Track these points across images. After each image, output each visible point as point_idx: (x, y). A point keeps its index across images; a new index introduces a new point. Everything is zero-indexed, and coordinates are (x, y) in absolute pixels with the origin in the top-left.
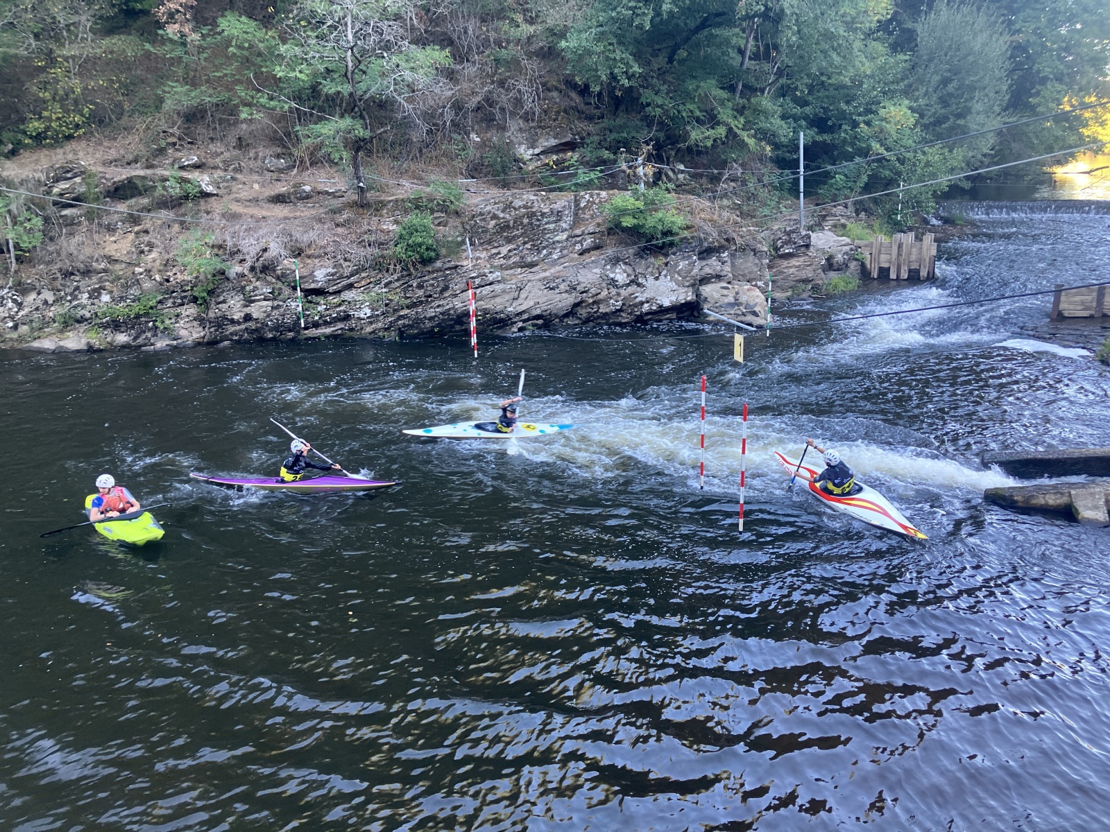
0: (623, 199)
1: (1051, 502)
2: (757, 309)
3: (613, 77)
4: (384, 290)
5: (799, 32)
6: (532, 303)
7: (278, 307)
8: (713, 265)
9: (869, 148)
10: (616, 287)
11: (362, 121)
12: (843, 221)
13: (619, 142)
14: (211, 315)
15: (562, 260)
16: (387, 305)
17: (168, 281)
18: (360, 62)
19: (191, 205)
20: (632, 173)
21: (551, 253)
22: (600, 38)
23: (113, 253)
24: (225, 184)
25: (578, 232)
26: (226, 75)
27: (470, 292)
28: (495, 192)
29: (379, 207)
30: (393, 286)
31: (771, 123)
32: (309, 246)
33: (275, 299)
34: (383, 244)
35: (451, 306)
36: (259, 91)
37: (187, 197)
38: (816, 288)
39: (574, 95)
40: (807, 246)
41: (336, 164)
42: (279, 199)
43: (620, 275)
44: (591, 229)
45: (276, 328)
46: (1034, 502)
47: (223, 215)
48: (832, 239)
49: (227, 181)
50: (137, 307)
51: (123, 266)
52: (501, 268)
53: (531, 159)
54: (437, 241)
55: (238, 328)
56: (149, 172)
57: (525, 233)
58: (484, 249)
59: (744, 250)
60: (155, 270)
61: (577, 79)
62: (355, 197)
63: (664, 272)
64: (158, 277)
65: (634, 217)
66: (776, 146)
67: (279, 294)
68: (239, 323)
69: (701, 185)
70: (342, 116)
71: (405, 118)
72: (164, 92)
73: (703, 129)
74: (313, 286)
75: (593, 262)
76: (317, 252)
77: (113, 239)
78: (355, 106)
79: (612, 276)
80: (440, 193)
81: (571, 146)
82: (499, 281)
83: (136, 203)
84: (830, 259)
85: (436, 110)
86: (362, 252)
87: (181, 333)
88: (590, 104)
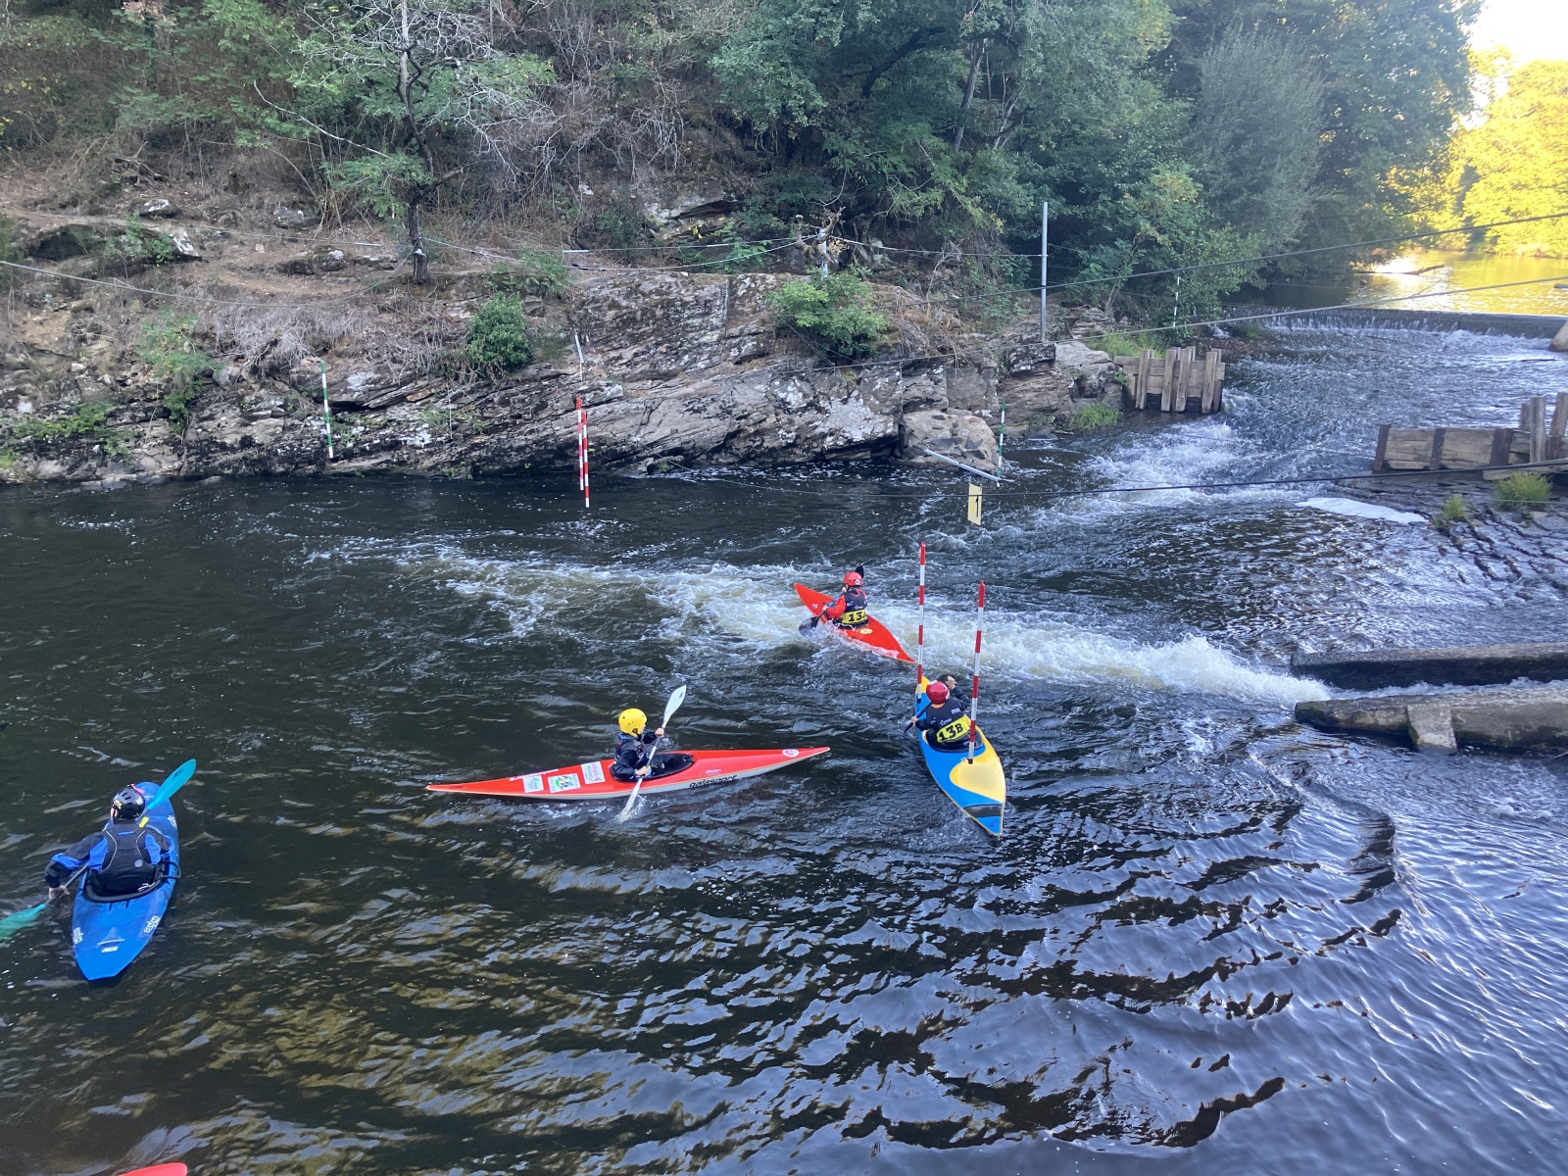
0: (800, 287)
1: (1382, 722)
2: (981, 448)
3: (785, 112)
4: (451, 406)
5: (1045, 61)
6: (667, 431)
7: (293, 427)
8: (921, 386)
9: (1135, 228)
10: (788, 411)
11: (422, 160)
12: (1098, 328)
13: (792, 205)
14: (191, 436)
15: (712, 371)
16: (454, 428)
17: (125, 385)
18: (420, 72)
19: (158, 272)
20: (812, 251)
21: (695, 361)
22: (769, 54)
23: (38, 340)
24: (213, 244)
25: (734, 331)
26: (214, 80)
27: (579, 412)
28: (614, 270)
29: (444, 285)
30: (464, 400)
31: (1004, 187)
32: (340, 339)
33: (288, 416)
34: (450, 339)
35: (549, 431)
36: (265, 106)
37: (153, 260)
38: (1060, 421)
39: (728, 135)
40: (1051, 362)
41: (382, 220)
42: (295, 269)
43: (794, 396)
44: (753, 327)
45: (289, 458)
46: (1359, 721)
48: (1084, 354)
49: (216, 239)
50: (74, 423)
51: (54, 359)
52: (624, 378)
53: (666, 224)
54: (529, 337)
55: (231, 457)
56: (94, 220)
57: (658, 330)
58: (598, 352)
59: (965, 364)
60: (103, 368)
61: (735, 112)
62: (410, 270)
63: (855, 393)
64: (107, 378)
65: (814, 314)
66: (1010, 220)
67: (295, 409)
68: (233, 449)
69: (906, 271)
70: (392, 150)
71: (484, 157)
72: (120, 101)
73: (911, 193)
74: (345, 398)
75: (755, 375)
76: (352, 349)
77: (37, 318)
78: (411, 136)
79: (782, 395)
80: (535, 269)
81: (723, 208)
82: (619, 398)
83: (75, 266)
84: (1080, 381)
85: (529, 148)
86: (418, 350)
87: (143, 462)
88: (753, 149)
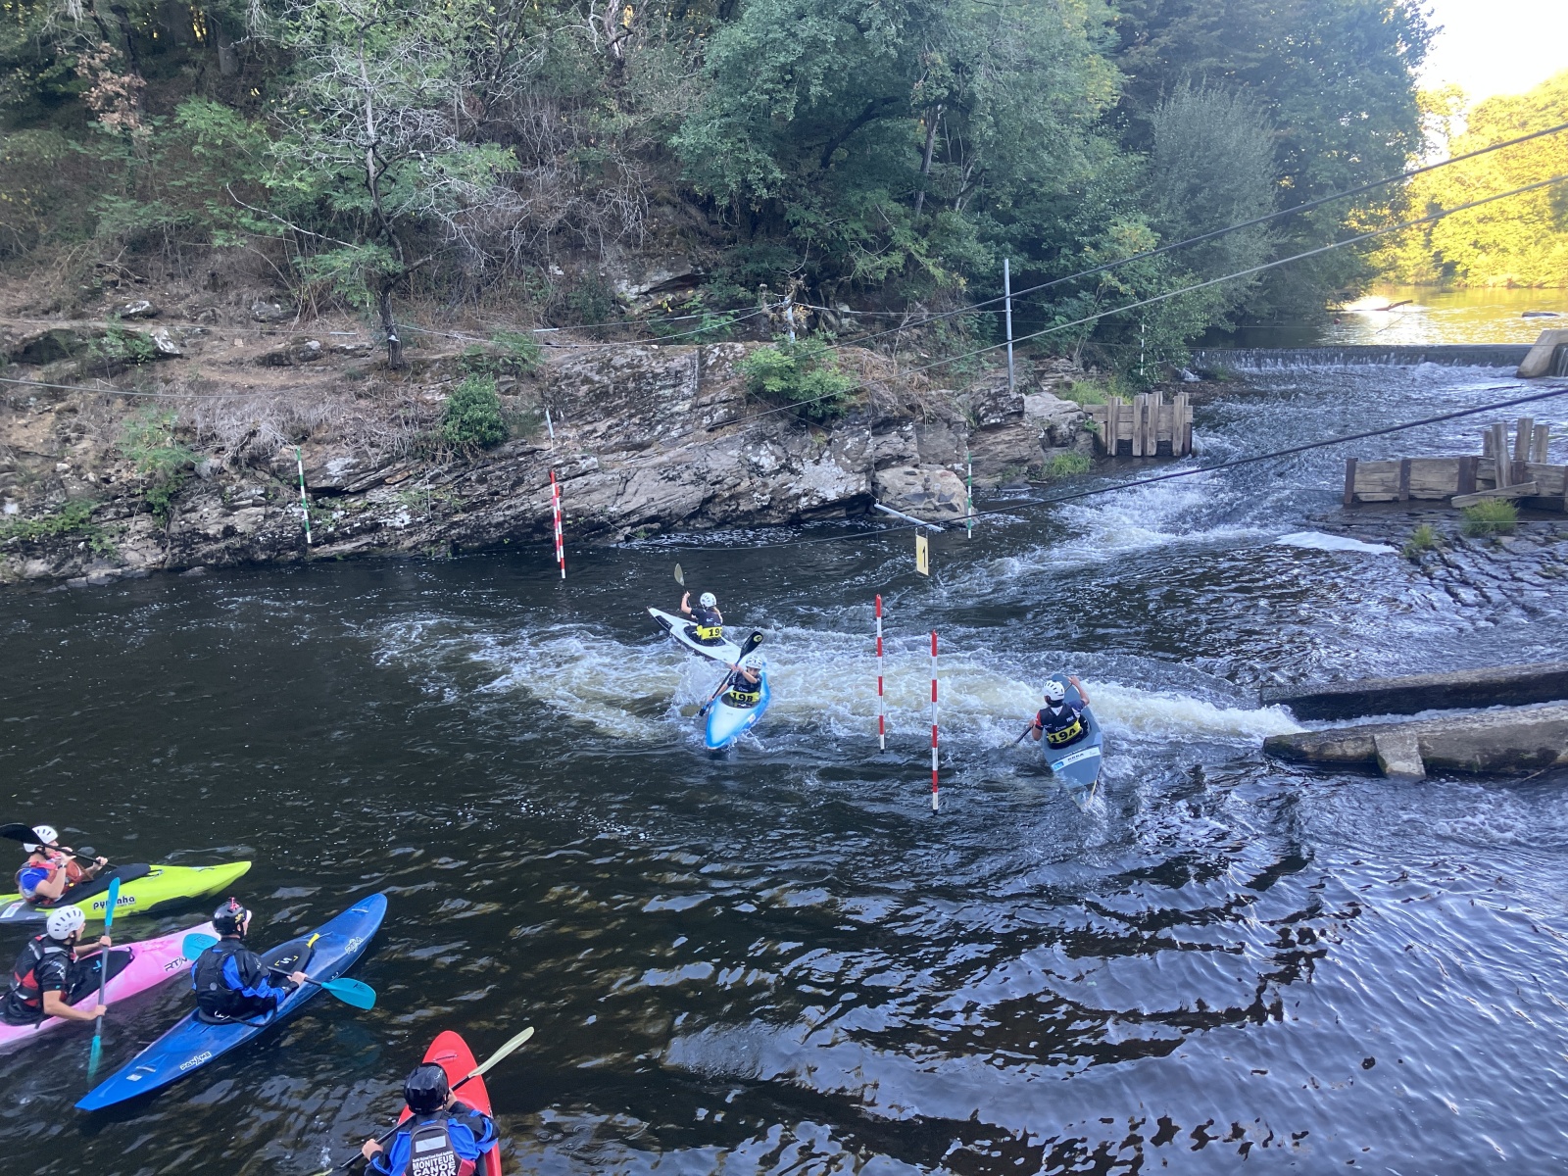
0: (767, 354)
2: (954, 501)
3: (747, 186)
4: (429, 487)
5: (996, 124)
6: (643, 500)
7: (274, 515)
8: (892, 443)
9: (1098, 279)
10: (761, 474)
11: (391, 249)
12: (1067, 378)
13: (759, 275)
14: (174, 528)
15: (685, 439)
16: (433, 508)
17: (107, 481)
18: (386, 166)
19: (140, 371)
20: (777, 318)
21: (668, 430)
22: (726, 132)
23: (23, 443)
24: (194, 341)
25: (705, 399)
26: (190, 185)
27: (554, 486)
28: (586, 346)
29: (419, 369)
30: (441, 480)
31: (964, 247)
32: (319, 426)
33: (268, 504)
34: (426, 421)
35: (527, 506)
36: (241, 207)
37: (134, 360)
38: (1033, 471)
39: (693, 211)
40: (1020, 414)
41: (356, 309)
42: (273, 361)
43: (767, 459)
44: (723, 395)
45: (272, 545)
46: (1327, 752)
47: (190, 385)
48: (1053, 404)
49: (196, 336)
50: (60, 522)
51: (39, 460)
52: (598, 451)
53: (636, 300)
54: (504, 415)
55: (214, 547)
56: (76, 324)
57: (631, 402)
58: (573, 426)
59: (934, 421)
60: (87, 466)
61: (696, 188)
62: (386, 356)
63: (827, 454)
64: (92, 477)
65: (782, 379)
66: (973, 278)
67: (275, 497)
68: (216, 540)
69: (874, 334)
70: (362, 242)
71: (455, 243)
72: (101, 209)
73: (873, 256)
74: (324, 483)
75: (727, 441)
76: (330, 435)
77: (22, 422)
78: (381, 228)
79: (755, 459)
80: (507, 350)
81: (692, 281)
82: (596, 471)
83: (58, 369)
84: (1051, 430)
85: (498, 233)
86: (396, 434)
87: (128, 557)
88: (716, 223)
